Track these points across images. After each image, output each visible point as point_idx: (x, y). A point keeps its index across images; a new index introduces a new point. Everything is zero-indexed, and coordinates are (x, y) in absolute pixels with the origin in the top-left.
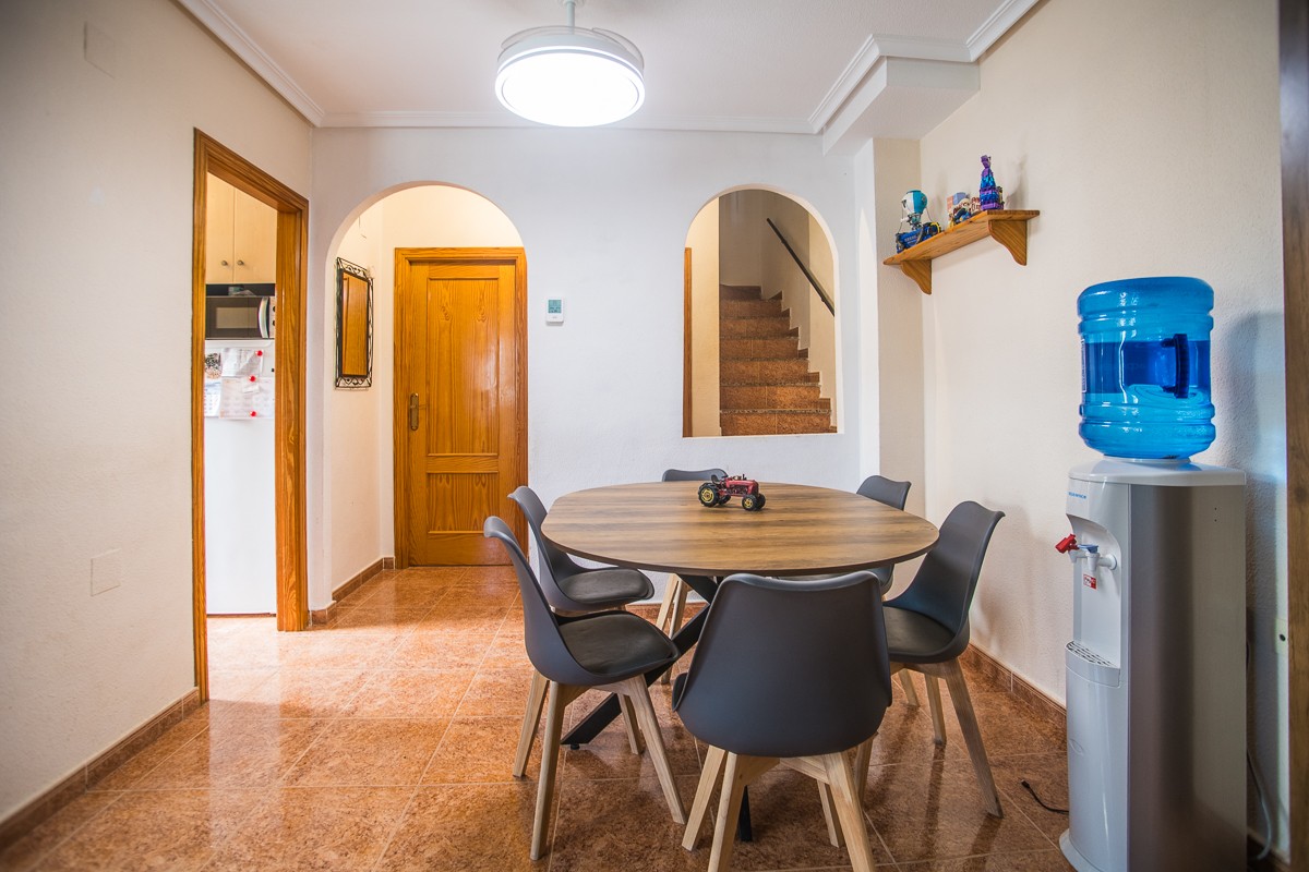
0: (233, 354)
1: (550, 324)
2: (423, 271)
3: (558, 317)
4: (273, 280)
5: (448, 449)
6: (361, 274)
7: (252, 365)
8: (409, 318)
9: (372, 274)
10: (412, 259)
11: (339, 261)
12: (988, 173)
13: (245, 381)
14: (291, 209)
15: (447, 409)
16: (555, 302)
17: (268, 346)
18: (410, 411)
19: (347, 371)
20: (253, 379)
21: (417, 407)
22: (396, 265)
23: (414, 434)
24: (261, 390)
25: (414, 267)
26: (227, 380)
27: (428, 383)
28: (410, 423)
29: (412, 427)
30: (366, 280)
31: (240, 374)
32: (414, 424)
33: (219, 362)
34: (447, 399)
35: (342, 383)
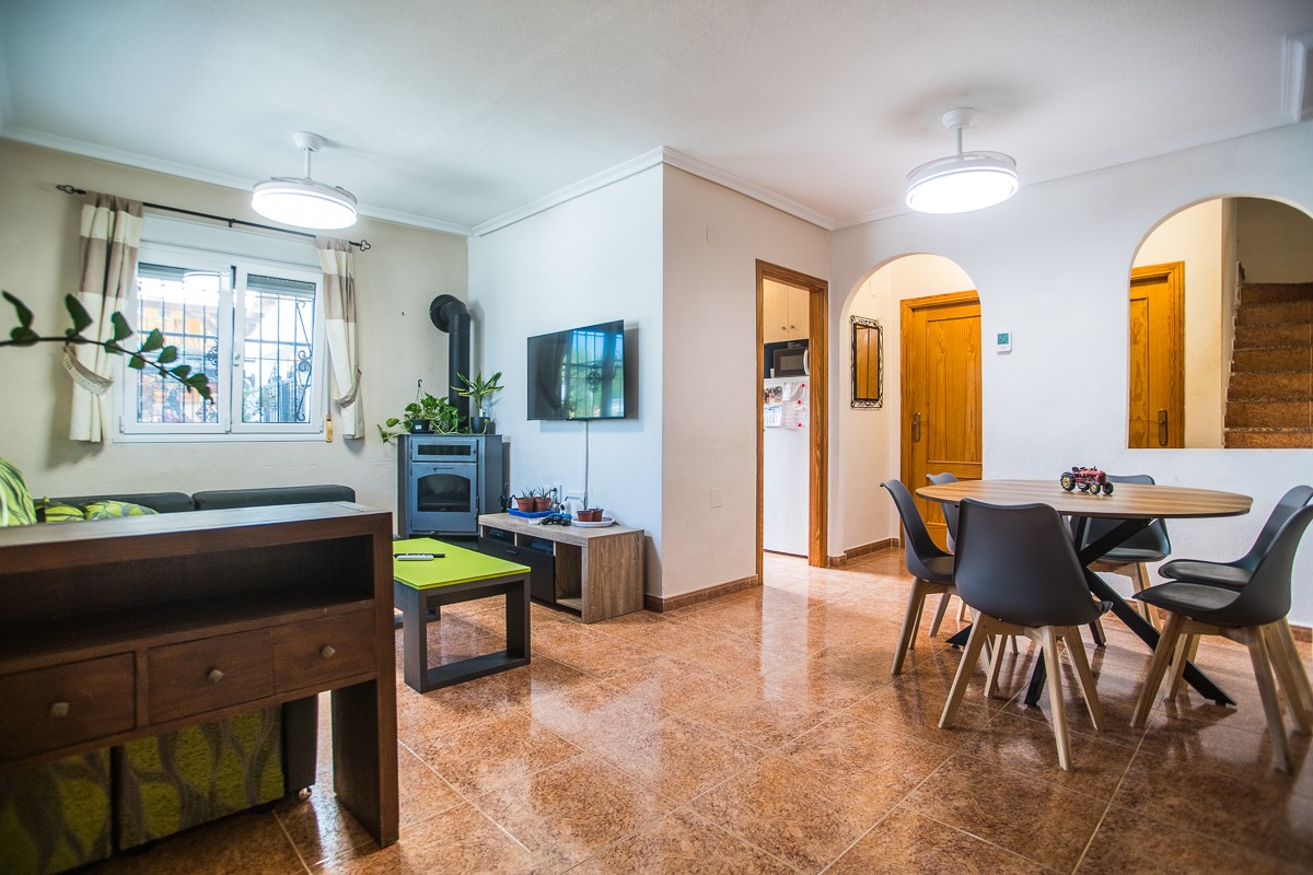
0: (788, 386)
1: (1000, 353)
2: (923, 315)
3: (1006, 347)
4: (808, 337)
5: (943, 457)
6: (872, 325)
7: (799, 393)
8: (912, 354)
9: (881, 324)
10: (914, 307)
11: (853, 317)
13: (795, 403)
14: (817, 288)
15: (943, 425)
16: (1003, 335)
17: (806, 380)
18: (914, 427)
19: (861, 395)
20: (799, 402)
21: (919, 424)
22: (902, 314)
23: (917, 445)
24: (804, 409)
25: (916, 313)
26: (785, 403)
27: (928, 404)
28: (913, 436)
29: (915, 439)
30: (877, 328)
31: (792, 399)
32: (917, 437)
33: (781, 392)
34: (942, 417)
35: (857, 404)
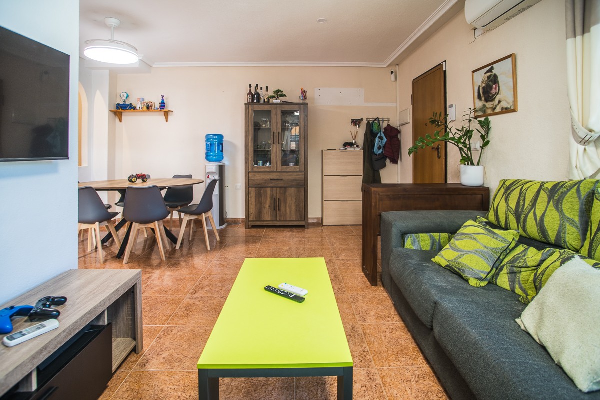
12: (163, 100)
